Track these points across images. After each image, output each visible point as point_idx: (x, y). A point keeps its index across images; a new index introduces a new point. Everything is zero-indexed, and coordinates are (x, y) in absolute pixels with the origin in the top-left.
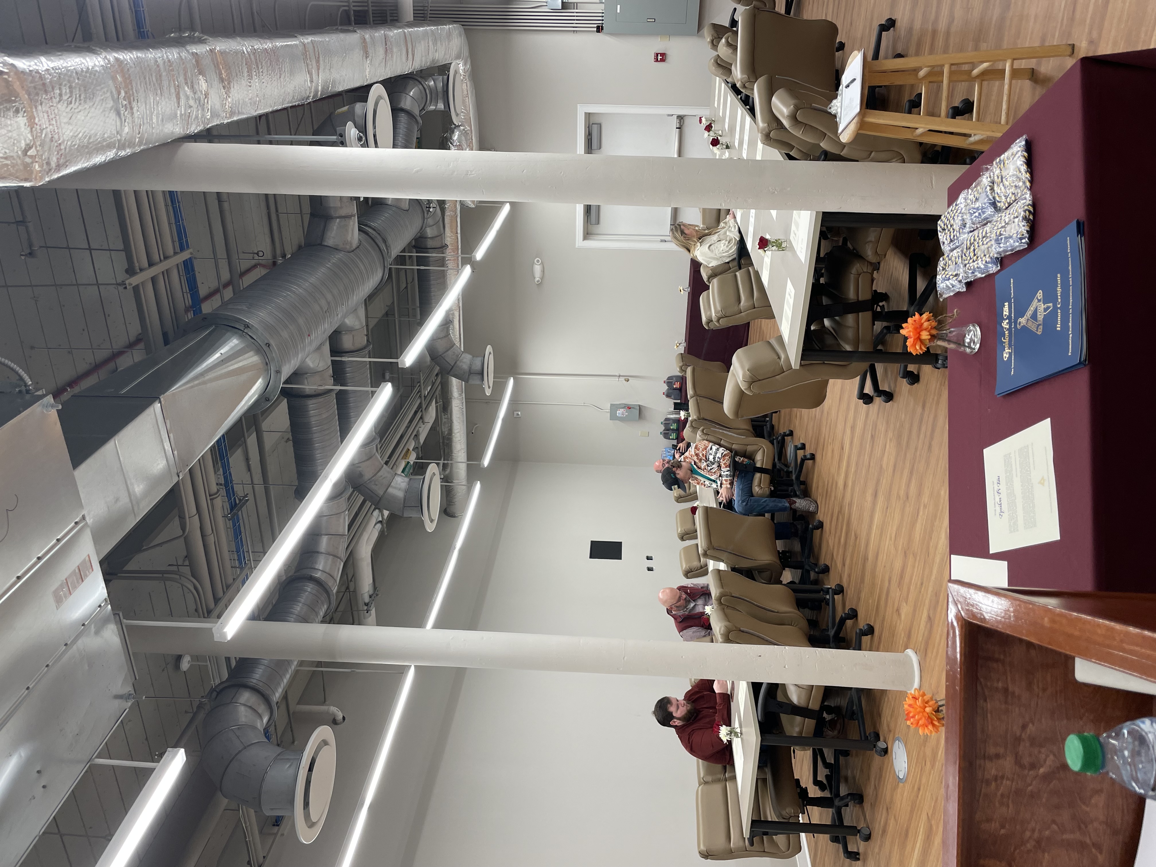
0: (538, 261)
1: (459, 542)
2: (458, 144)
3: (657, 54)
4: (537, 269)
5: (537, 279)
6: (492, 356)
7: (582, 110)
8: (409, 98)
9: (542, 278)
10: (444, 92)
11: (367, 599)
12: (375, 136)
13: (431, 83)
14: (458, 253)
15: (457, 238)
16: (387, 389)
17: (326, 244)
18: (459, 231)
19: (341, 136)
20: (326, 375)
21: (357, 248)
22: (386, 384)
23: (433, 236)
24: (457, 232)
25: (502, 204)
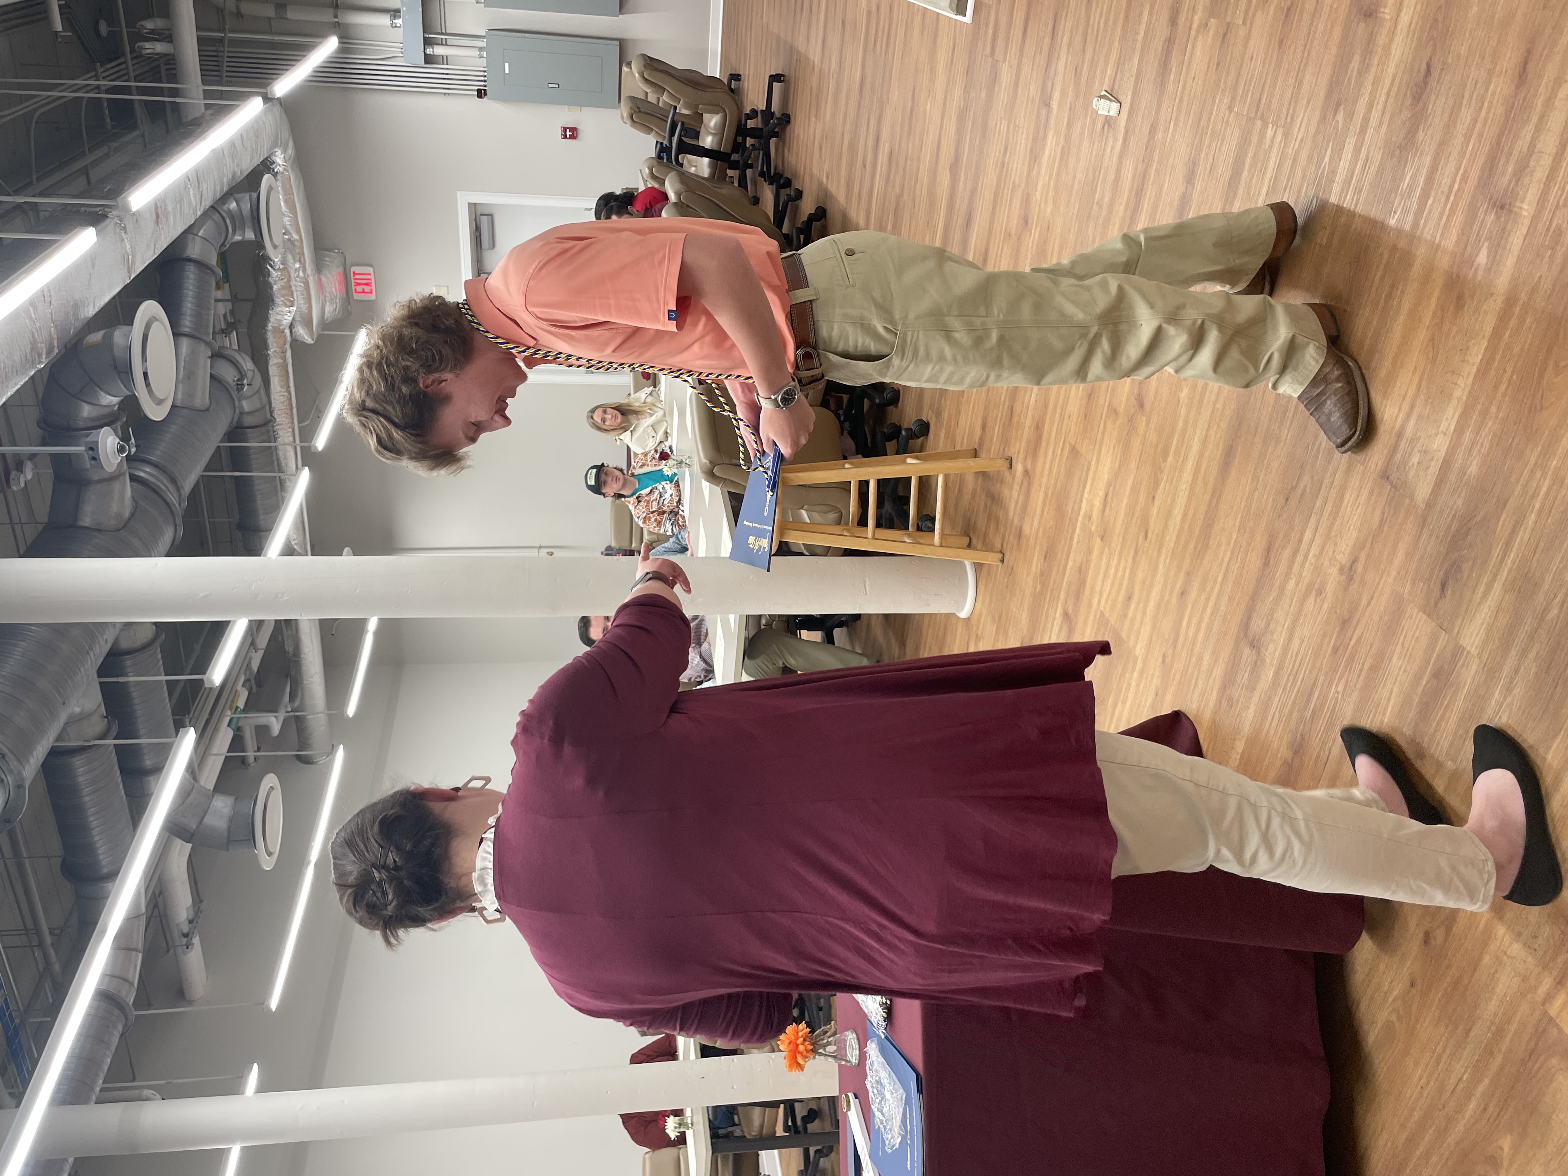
1: (315, 852)
2: (282, 267)
3: (565, 129)
7: (463, 200)
8: (197, 237)
10: (253, 216)
11: (185, 929)
13: (233, 205)
14: (293, 419)
15: (290, 394)
16: (189, 739)
17: (82, 524)
18: (292, 384)
19: (92, 449)
20: (96, 718)
21: (129, 519)
22: (187, 732)
23: (252, 409)
24: (289, 387)
25: (356, 331)
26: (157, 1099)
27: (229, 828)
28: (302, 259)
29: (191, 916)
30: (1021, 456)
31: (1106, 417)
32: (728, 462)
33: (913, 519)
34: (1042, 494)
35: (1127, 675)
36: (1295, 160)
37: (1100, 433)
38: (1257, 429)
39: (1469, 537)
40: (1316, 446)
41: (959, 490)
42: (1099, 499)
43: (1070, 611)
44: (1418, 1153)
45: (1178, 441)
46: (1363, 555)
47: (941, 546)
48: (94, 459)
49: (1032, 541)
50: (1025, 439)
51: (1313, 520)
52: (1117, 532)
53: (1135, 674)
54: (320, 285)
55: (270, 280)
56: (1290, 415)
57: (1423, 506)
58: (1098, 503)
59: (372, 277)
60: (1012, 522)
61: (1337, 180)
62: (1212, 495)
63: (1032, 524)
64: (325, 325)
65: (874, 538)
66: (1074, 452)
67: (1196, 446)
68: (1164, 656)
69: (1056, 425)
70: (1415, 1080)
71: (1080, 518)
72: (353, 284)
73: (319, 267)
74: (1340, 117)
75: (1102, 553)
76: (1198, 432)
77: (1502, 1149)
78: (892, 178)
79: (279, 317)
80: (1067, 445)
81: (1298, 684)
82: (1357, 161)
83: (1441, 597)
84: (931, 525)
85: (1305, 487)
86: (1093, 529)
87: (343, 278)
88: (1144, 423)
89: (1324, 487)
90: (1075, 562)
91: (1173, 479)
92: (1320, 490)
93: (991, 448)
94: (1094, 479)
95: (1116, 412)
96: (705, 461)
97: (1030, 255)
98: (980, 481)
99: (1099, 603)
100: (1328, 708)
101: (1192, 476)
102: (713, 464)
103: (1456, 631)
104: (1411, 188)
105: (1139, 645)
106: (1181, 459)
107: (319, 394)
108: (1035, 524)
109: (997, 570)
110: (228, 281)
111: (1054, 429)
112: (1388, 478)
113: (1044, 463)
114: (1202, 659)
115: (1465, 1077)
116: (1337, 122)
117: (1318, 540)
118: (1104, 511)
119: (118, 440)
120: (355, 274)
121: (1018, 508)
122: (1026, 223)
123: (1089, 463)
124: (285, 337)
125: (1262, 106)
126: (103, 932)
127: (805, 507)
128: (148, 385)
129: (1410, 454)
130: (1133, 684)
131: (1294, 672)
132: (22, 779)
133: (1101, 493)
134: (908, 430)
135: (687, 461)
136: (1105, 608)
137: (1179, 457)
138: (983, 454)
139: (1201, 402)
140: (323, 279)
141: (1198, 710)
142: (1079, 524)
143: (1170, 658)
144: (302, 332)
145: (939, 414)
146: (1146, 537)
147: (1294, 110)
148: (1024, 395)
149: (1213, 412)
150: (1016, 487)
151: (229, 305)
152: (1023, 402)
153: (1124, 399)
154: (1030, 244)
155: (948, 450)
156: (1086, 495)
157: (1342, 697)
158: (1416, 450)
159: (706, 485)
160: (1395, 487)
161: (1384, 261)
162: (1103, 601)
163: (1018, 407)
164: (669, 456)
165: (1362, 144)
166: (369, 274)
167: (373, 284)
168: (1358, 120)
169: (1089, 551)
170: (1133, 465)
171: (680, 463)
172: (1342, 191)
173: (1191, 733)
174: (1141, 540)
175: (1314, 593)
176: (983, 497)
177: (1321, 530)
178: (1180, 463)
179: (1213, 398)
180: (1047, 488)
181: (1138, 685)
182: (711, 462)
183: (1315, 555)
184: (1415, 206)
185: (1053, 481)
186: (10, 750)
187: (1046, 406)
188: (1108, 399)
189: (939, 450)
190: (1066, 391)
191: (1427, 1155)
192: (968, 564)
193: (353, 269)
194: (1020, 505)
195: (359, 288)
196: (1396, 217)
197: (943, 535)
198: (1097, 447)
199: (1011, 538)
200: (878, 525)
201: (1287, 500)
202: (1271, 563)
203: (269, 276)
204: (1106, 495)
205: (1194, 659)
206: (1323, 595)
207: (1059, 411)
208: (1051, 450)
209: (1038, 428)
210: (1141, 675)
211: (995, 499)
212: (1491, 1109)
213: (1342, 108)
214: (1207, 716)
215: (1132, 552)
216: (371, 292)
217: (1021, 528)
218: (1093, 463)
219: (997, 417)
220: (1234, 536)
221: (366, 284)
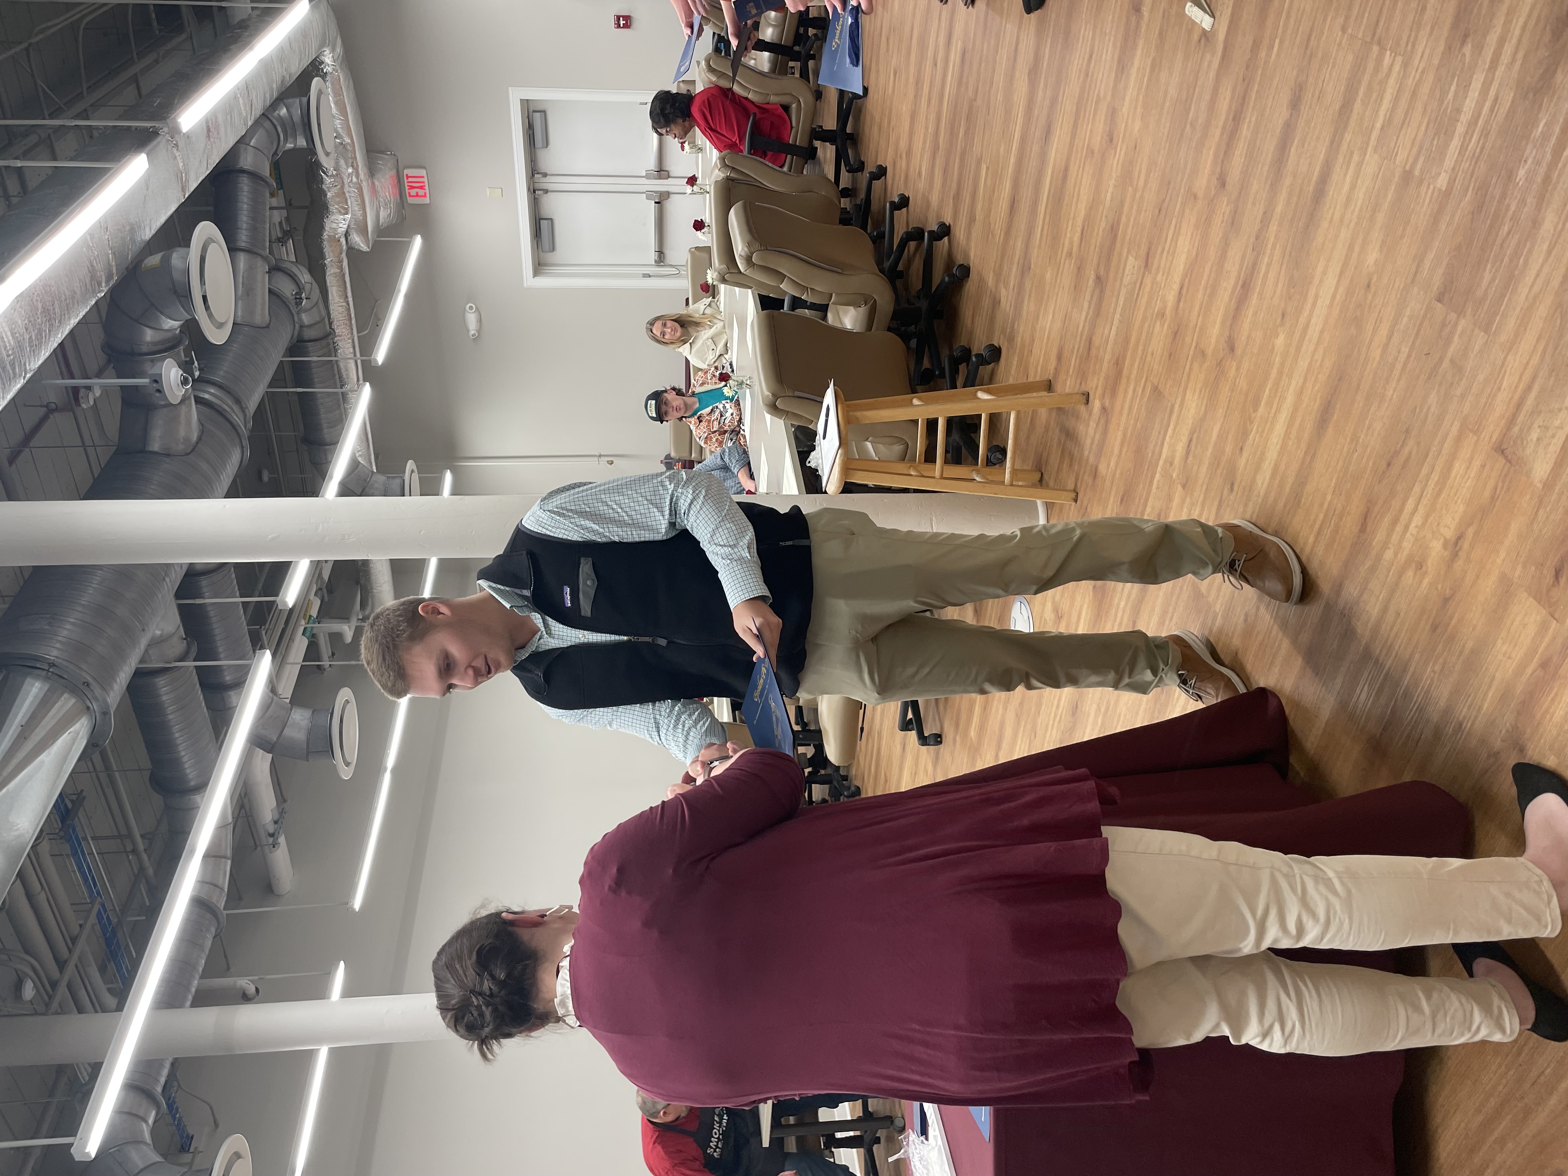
1: (391, 760)
2: (335, 173)
3: (618, 18)
4: (471, 319)
5: (472, 332)
6: (415, 476)
7: (515, 96)
8: (249, 148)
9: (479, 331)
10: (304, 125)
11: (271, 829)
12: (205, 298)
13: (283, 111)
14: (352, 329)
15: (348, 304)
16: (265, 663)
17: (151, 449)
18: (349, 294)
19: (156, 381)
20: (175, 640)
21: (197, 443)
22: (264, 653)
23: (312, 322)
24: (347, 297)
25: (411, 235)
26: (252, 989)
27: (308, 740)
28: (355, 165)
29: (276, 818)
30: (1100, 391)
31: (1193, 358)
32: (791, 394)
33: (983, 454)
34: (1120, 433)
36: (1414, 94)
37: (1185, 375)
38: (1359, 385)
40: (1425, 410)
41: (1032, 421)
42: (1181, 444)
45: (1271, 390)
46: (1471, 531)
47: (1012, 485)
48: (159, 391)
49: (1108, 483)
50: (1103, 375)
51: (1417, 489)
52: (1200, 481)
54: (374, 191)
55: (324, 187)
56: (1396, 373)
57: (1540, 486)
58: (1180, 448)
59: (425, 180)
60: (1087, 461)
61: (1461, 120)
62: (1306, 452)
63: (1109, 465)
64: (381, 231)
65: (942, 478)
66: (1157, 392)
67: (1290, 398)
69: (1137, 363)
71: (1161, 463)
72: (407, 188)
73: (372, 172)
74: (1468, 50)
75: (1183, 502)
76: (1294, 383)
78: (964, 80)
79: (334, 226)
80: (1149, 385)
82: (1485, 101)
83: (1554, 585)
84: (1000, 457)
85: (1410, 453)
86: (1174, 475)
87: (396, 182)
88: (1234, 368)
89: (1430, 455)
90: (1153, 508)
91: (1263, 431)
92: (1427, 456)
93: (1066, 380)
94: (1177, 424)
95: (1203, 354)
96: (767, 393)
97: (1114, 175)
98: (1054, 414)
101: (1285, 429)
102: (776, 396)
104: (1545, 136)
105: (1220, 601)
106: (1273, 410)
107: (376, 301)
108: (1112, 464)
109: (1070, 509)
110: (282, 188)
111: (1136, 367)
112: (1502, 452)
113: (1124, 402)
116: (1464, 55)
117: (1421, 510)
118: (1187, 458)
119: (181, 372)
120: (408, 177)
121: (1094, 447)
122: (1111, 140)
123: (1173, 406)
124: (341, 245)
125: (1379, 31)
126: (192, 852)
127: (870, 439)
128: (207, 308)
129: (1530, 428)
132: (107, 706)
133: (1185, 439)
134: (978, 356)
135: (748, 382)
137: (1271, 408)
138: (1058, 387)
139: (1298, 350)
140: (376, 183)
142: (1159, 468)
143: (1254, 617)
144: (357, 239)
145: (1011, 339)
146: (1232, 490)
147: (1416, 37)
148: (1104, 328)
149: (1311, 362)
150: (1092, 424)
151: (284, 213)
152: (1103, 334)
153: (1213, 340)
154: (1115, 164)
155: (1019, 382)
156: (1167, 439)
157: (1440, 678)
158: (1536, 425)
159: (768, 417)
160: (1510, 461)
161: (1510, 213)
163: (1096, 341)
164: (729, 377)
165: (1491, 83)
166: (423, 177)
167: (427, 188)
168: (1488, 53)
169: (1170, 498)
170: (1220, 412)
171: (741, 384)
172: (1467, 132)
174: (1226, 492)
175: (1414, 565)
176: (1057, 431)
177: (1425, 501)
178: (1272, 415)
179: (1311, 348)
180: (1126, 429)
182: (773, 395)
183: (1416, 527)
184: (1548, 156)
185: (1132, 421)
186: (94, 679)
187: (1127, 340)
188: (1195, 339)
189: (1011, 381)
190: (1149, 327)
192: (1039, 503)
193: (406, 172)
194: (1096, 442)
195: (413, 192)
196: (1526, 167)
197: (1014, 472)
198: (1181, 390)
199: (1086, 477)
200: (946, 462)
201: (1389, 465)
202: (1368, 529)
203: (322, 183)
204: (1190, 441)
206: (1424, 569)
207: (1141, 348)
208: (1132, 388)
209: (1118, 363)
211: (1070, 435)
213: (1469, 40)
215: (1216, 503)
216: (425, 196)
217: (1097, 467)
218: (1177, 406)
219: (1074, 348)
220: (1329, 498)
221: (422, 188)
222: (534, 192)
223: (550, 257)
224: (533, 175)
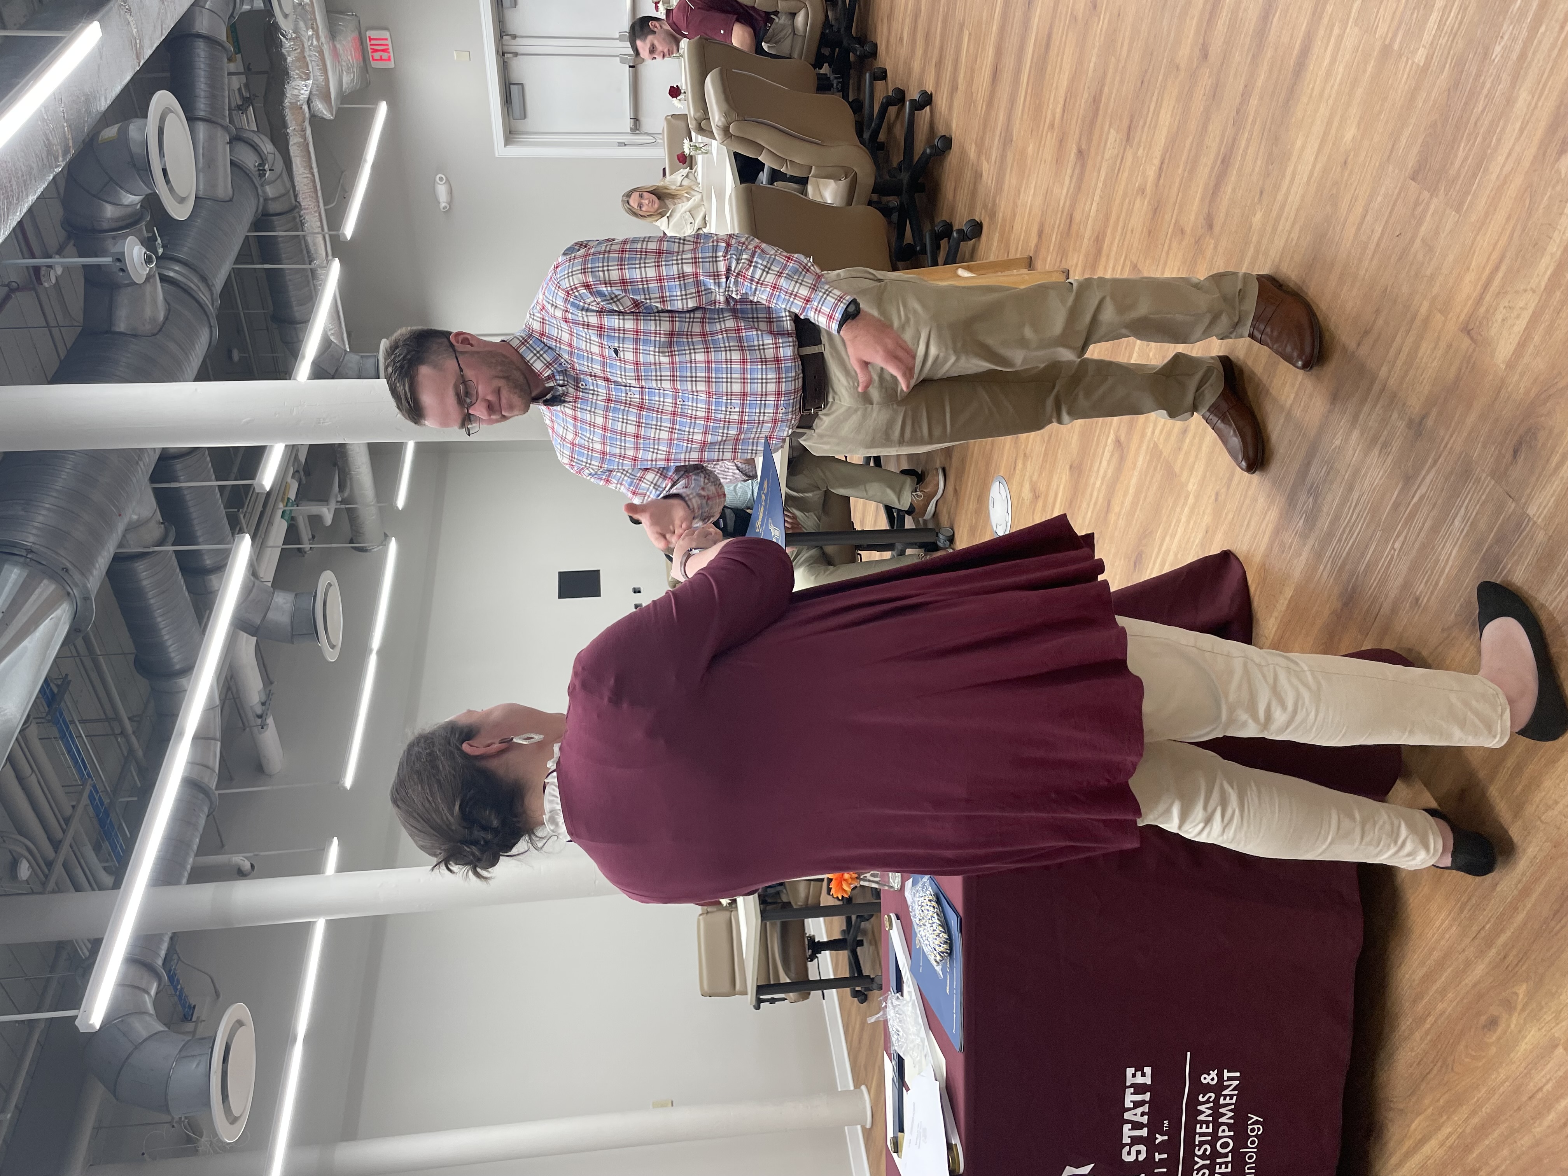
0: (441, 179)
1: (376, 641)
2: (294, 35)
4: (442, 191)
5: (443, 205)
8: (203, 12)
9: (450, 203)
11: (259, 711)
12: (165, 171)
14: (318, 202)
15: (313, 176)
16: (245, 547)
17: (118, 330)
18: (314, 165)
19: (119, 260)
20: (153, 524)
21: (164, 323)
22: (244, 537)
23: (277, 195)
24: (311, 168)
25: (376, 103)
26: (247, 865)
27: (292, 623)
28: (315, 26)
29: (263, 700)
30: (1079, 269)
31: (1172, 236)
35: (1178, 510)
37: (1164, 253)
39: (1548, 404)
43: (1122, 438)
44: (1435, 988)
46: (1435, 410)
48: (122, 270)
50: (1083, 251)
53: (1187, 510)
54: (335, 53)
55: (283, 51)
56: (1370, 251)
57: (1503, 366)
59: (389, 42)
64: (344, 98)
68: (1217, 494)
69: (1117, 240)
70: (1437, 923)
72: (370, 51)
73: (333, 34)
77: (1516, 994)
79: (296, 92)
80: (1128, 263)
81: (1354, 537)
83: (1511, 463)
85: (1380, 332)
86: (1151, 355)
87: (358, 44)
88: (1212, 246)
89: (1399, 336)
92: (1396, 336)
93: (1046, 258)
95: (1183, 232)
97: (1097, 45)
99: (1153, 433)
100: (1383, 564)
103: (1523, 500)
105: (1192, 480)
107: (342, 172)
110: (239, 52)
111: (1116, 243)
112: (1469, 333)
114: (1256, 501)
115: (1488, 926)
119: (144, 250)
120: (371, 39)
122: (1095, 7)
124: (303, 112)
126: (182, 733)
128: (168, 182)
129: (1495, 309)
130: (1184, 519)
131: (1351, 524)
132: (88, 591)
134: (960, 231)
136: (1159, 439)
138: (1038, 264)
139: (1275, 229)
140: (338, 46)
141: (1249, 552)
143: (1223, 496)
144: (320, 106)
145: (993, 215)
148: (1085, 204)
149: (1287, 240)
151: (243, 78)
152: (1083, 210)
153: (1192, 218)
154: (1098, 32)
155: (1000, 259)
157: (1398, 555)
158: (1502, 306)
160: (1475, 342)
161: (1485, 90)
162: (1157, 432)
163: (1077, 217)
166: (386, 39)
167: (391, 50)
173: (1239, 573)
175: (1379, 444)
179: (1288, 227)
181: (1188, 522)
183: (1383, 406)
184: (1525, 33)
186: (74, 565)
187: (1107, 218)
188: (1174, 216)
189: (992, 258)
190: (1129, 204)
191: (1443, 992)
193: (369, 33)
195: (377, 55)
196: (1503, 43)
198: (1160, 268)
201: (1359, 345)
203: (282, 46)
205: (1247, 501)
206: (1389, 448)
207: (1121, 224)
208: (1111, 266)
209: (1099, 240)
210: (1192, 511)
212: (1510, 958)
214: (1258, 559)
219: (1054, 226)
221: (383, 51)
222: (503, 55)
223: (520, 125)
224: (502, 37)
